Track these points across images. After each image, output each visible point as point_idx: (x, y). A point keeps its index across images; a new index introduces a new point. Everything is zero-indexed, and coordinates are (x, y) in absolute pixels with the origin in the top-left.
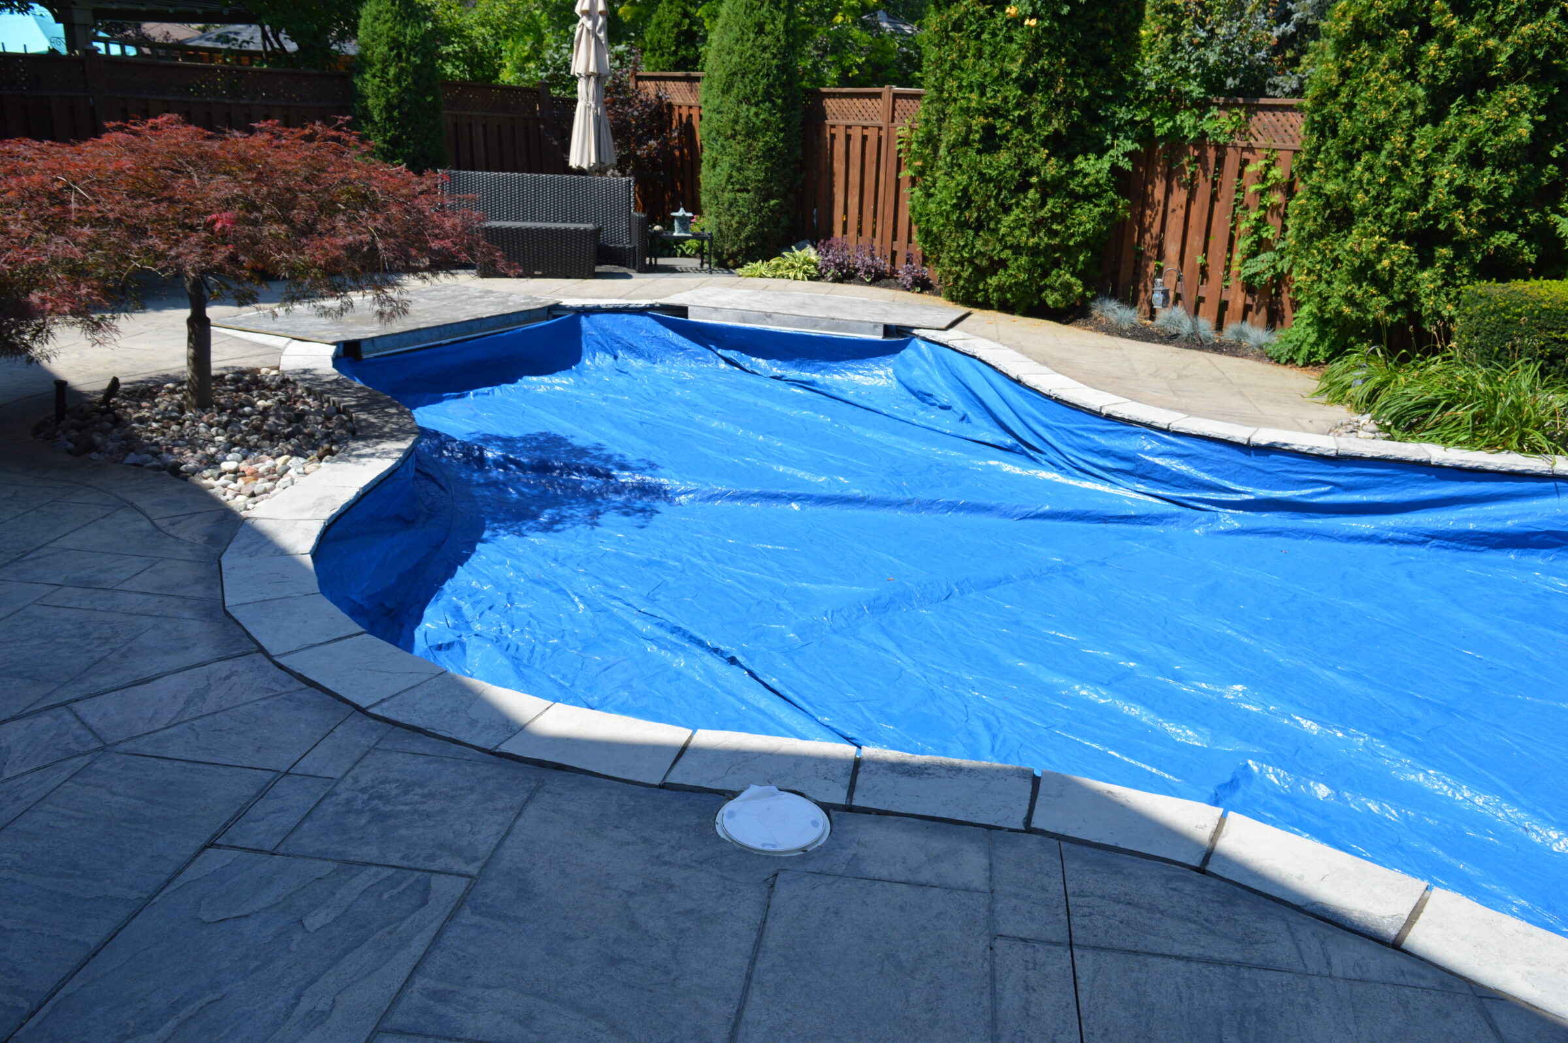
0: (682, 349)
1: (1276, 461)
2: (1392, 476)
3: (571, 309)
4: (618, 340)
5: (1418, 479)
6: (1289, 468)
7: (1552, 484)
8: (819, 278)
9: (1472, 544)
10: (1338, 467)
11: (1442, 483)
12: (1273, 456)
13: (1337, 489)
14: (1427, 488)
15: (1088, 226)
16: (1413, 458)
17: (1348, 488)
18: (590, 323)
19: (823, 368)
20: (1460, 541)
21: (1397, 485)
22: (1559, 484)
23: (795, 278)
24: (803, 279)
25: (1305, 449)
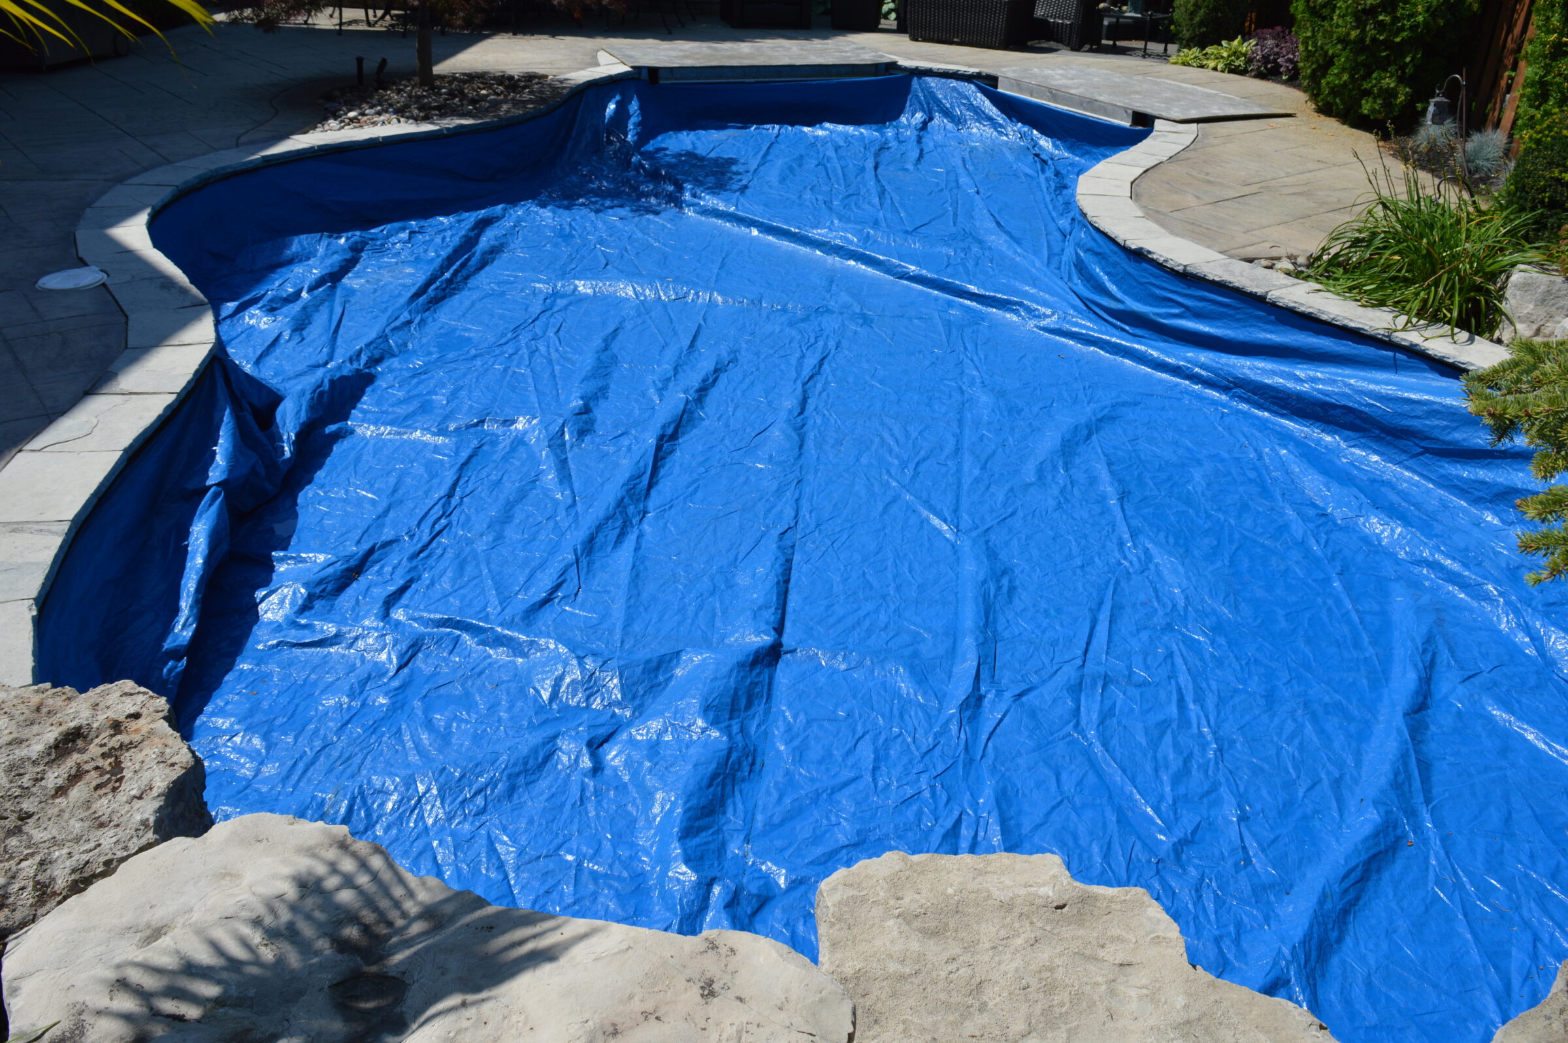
0: (990, 119)
1: (1145, 270)
2: (1235, 308)
3: (905, 69)
4: (938, 103)
5: (1259, 318)
6: (1153, 281)
7: (1390, 354)
8: (1242, 72)
9: (1274, 404)
10: (1189, 287)
11: (1282, 328)
12: (1144, 265)
13: (1188, 314)
14: (1265, 330)
15: (1420, 18)
16: (1249, 290)
17: (1197, 315)
18: (920, 85)
19: (1088, 153)
20: (1261, 396)
21: (1239, 320)
22: (1399, 355)
23: (1215, 69)
24: (1223, 71)
25: (1161, 260)
